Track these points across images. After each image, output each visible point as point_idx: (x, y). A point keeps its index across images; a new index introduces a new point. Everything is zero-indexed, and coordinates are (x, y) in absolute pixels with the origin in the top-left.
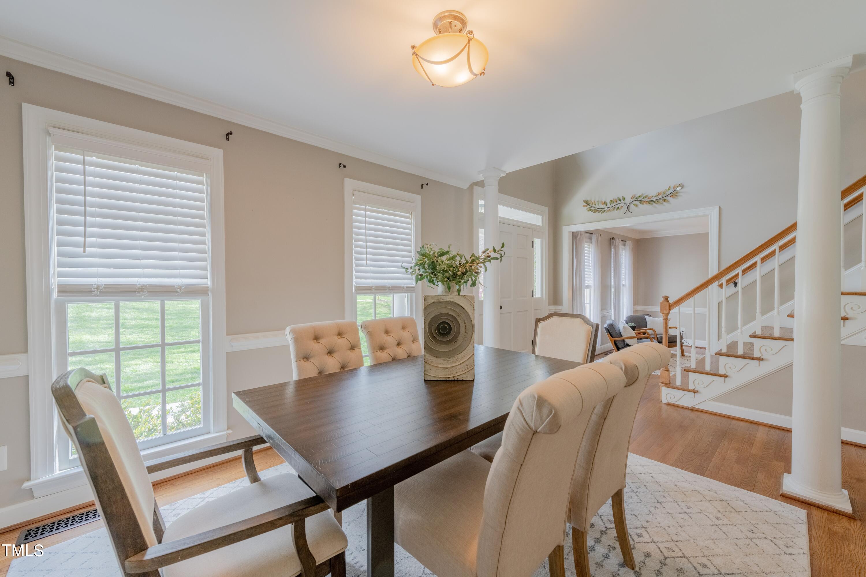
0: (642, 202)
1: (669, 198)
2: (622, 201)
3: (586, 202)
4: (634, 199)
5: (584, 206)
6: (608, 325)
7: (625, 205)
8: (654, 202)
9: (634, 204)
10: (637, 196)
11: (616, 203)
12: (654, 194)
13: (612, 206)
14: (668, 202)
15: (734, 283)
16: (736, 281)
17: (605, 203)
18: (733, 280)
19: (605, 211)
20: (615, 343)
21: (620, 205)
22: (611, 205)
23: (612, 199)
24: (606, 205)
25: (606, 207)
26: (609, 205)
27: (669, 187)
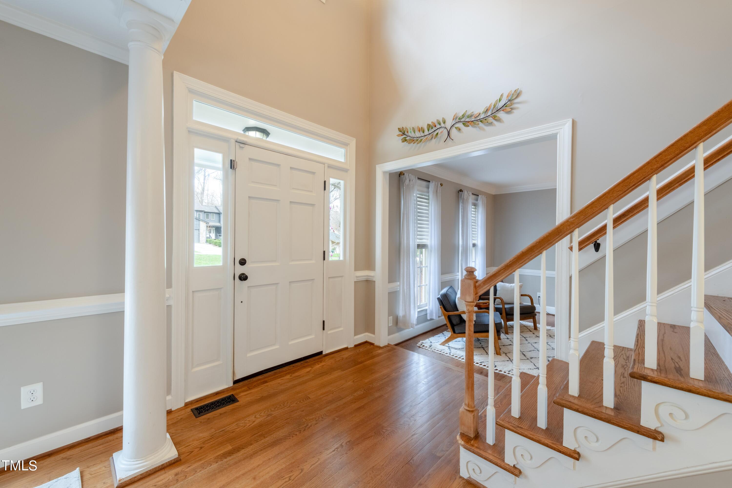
0: (466, 124)
1: (501, 115)
2: (442, 125)
3: (400, 130)
4: (457, 120)
5: (398, 136)
6: (441, 295)
7: (445, 129)
8: (481, 121)
9: (456, 128)
10: (460, 115)
11: (435, 129)
12: (481, 109)
13: (430, 132)
14: (499, 120)
15: (595, 245)
16: (598, 242)
17: (422, 130)
18: (593, 239)
19: (421, 140)
20: (449, 318)
21: (439, 131)
22: (428, 130)
23: (430, 123)
24: (423, 132)
25: (423, 135)
26: (426, 132)
27: (501, 96)
